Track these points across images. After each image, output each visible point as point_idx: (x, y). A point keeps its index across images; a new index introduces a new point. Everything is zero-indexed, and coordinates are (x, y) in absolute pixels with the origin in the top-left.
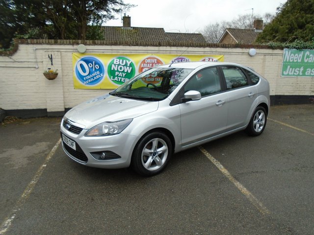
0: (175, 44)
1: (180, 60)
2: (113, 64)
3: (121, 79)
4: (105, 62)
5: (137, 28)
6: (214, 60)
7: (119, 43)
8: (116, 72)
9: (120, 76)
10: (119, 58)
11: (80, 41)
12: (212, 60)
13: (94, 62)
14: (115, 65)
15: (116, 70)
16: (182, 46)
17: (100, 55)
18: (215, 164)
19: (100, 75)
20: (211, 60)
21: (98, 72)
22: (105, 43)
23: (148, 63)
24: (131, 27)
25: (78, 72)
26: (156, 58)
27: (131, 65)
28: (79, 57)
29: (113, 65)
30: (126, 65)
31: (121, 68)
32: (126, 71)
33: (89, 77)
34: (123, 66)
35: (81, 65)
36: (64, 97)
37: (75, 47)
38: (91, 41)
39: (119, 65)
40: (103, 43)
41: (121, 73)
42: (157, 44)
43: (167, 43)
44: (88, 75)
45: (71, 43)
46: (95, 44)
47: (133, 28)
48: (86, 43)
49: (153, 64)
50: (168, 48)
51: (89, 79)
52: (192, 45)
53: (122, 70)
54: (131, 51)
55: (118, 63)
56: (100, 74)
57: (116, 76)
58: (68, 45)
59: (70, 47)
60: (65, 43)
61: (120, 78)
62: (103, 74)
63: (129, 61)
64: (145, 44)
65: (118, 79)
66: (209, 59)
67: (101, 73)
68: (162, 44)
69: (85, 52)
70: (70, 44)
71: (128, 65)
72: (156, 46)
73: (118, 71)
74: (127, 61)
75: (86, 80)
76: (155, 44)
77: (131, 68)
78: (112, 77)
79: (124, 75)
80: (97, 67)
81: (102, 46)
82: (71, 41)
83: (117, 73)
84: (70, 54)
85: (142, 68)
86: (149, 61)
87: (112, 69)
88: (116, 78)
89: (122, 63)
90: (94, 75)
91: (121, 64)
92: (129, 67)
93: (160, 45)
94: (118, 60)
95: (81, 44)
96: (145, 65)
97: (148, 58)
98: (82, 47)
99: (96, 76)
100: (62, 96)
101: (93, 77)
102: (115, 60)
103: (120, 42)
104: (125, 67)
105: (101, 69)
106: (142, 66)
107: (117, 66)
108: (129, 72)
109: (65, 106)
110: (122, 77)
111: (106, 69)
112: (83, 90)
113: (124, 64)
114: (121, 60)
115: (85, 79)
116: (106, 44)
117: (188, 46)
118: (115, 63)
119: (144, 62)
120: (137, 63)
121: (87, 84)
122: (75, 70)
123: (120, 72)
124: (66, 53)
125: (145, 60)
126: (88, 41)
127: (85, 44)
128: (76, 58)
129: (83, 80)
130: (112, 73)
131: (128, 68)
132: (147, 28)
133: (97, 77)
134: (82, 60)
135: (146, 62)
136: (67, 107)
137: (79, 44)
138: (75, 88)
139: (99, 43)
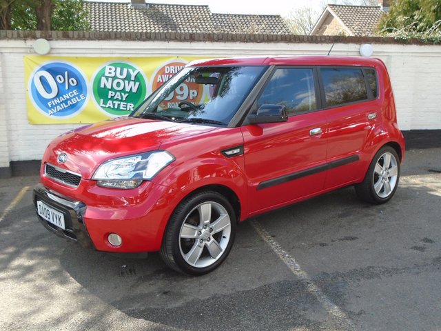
0: (220, 37)
2: (103, 75)
3: (119, 105)
4: (88, 73)
7: (113, 36)
8: (110, 92)
9: (117, 100)
10: (115, 65)
11: (38, 33)
13: (66, 73)
14: (107, 78)
15: (109, 86)
16: (233, 40)
17: (77, 60)
18: (286, 262)
19: (79, 98)
21: (75, 92)
22: (87, 36)
23: (169, 74)
24: (147, 4)
25: (37, 91)
27: (138, 78)
28: (37, 64)
29: (103, 79)
30: (128, 78)
31: (118, 84)
32: (128, 89)
33: (57, 101)
34: (123, 80)
35: (42, 79)
36: (9, 141)
37: (30, 43)
38: (60, 33)
39: (115, 78)
40: (84, 36)
41: (118, 93)
42: (188, 38)
43: (206, 37)
45: (22, 35)
46: (66, 37)
47: (150, 5)
48: (50, 36)
50: (208, 45)
51: (59, 104)
52: (252, 38)
53: (121, 88)
54: (138, 52)
55: (113, 75)
56: (78, 96)
57: (110, 99)
58: (15, 39)
59: (20, 43)
60: (10, 37)
61: (117, 103)
62: (85, 96)
63: (134, 70)
64: (163, 37)
65: (114, 104)
67: (80, 94)
68: (197, 38)
69: (49, 53)
70: (19, 38)
71: (133, 78)
72: (186, 41)
73: (112, 89)
74: (131, 71)
75: (53, 107)
76: (183, 38)
77: (137, 84)
78: (102, 100)
79: (124, 97)
81: (81, 41)
82: (21, 32)
83: (111, 94)
84: (19, 57)
86: (172, 69)
87: (102, 86)
89: (121, 74)
90: (66, 97)
91: (118, 75)
92: (135, 81)
93: (192, 39)
94: (113, 68)
95: (41, 37)
96: (165, 78)
97: (169, 65)
98: (42, 45)
99: (70, 99)
100: (5, 139)
101: (66, 102)
102: (108, 68)
103: (116, 35)
104: (126, 82)
105: (80, 87)
106: (159, 79)
107: (110, 80)
108: (134, 90)
109: (10, 156)
110: (121, 101)
111: (90, 85)
112: (47, 127)
113: (124, 76)
114: (119, 69)
115: (49, 104)
116: (89, 39)
117: (245, 40)
118: (107, 74)
119: (162, 72)
120: (149, 74)
121: (54, 114)
122: (29, 88)
123: (116, 91)
124: (12, 56)
125: (164, 68)
126: (54, 33)
127: (49, 38)
128: (32, 64)
130: (102, 93)
131: (132, 83)
133: (74, 101)
134: (44, 68)
135: (166, 72)
136: (15, 159)
137: (37, 38)
138: (29, 123)
139: (76, 36)
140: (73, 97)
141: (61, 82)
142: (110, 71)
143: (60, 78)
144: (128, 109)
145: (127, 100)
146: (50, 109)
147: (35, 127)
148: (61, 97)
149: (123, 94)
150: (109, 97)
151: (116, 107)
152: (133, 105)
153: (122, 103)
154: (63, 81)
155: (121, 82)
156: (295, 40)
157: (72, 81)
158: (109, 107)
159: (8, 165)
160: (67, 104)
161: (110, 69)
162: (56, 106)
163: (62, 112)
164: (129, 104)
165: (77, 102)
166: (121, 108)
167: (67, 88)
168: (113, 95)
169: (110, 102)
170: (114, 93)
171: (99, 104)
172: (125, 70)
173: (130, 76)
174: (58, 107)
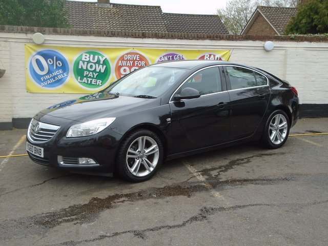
0: (164, 35)
1: (171, 56)
3: (91, 81)
4: (70, 58)
5: (120, 5)
6: (216, 58)
7: (88, 33)
9: (90, 77)
10: (89, 53)
11: (36, 29)
12: (214, 56)
13: (55, 57)
14: (84, 62)
15: (85, 68)
16: (173, 37)
17: (63, 48)
19: (64, 75)
20: (212, 56)
21: (61, 71)
22: (70, 32)
23: (127, 60)
24: (111, 4)
25: (34, 69)
26: (138, 54)
27: (105, 62)
28: (34, 50)
29: (81, 62)
30: (98, 62)
31: (91, 67)
32: (98, 70)
33: (47, 77)
34: (95, 63)
35: (38, 61)
36: (13, 104)
37: (29, 36)
38: (51, 29)
39: (89, 62)
40: (68, 32)
41: (91, 73)
42: (141, 35)
43: (154, 34)
44: (46, 74)
45: (24, 30)
46: (56, 32)
48: (44, 31)
49: (134, 61)
50: (155, 41)
51: (49, 79)
52: (186, 36)
53: (93, 69)
54: (105, 44)
55: (88, 60)
56: (63, 74)
57: (85, 77)
58: (19, 33)
59: (23, 36)
60: (16, 30)
61: (90, 79)
62: (68, 74)
63: (103, 57)
64: (123, 34)
65: (88, 80)
66: (210, 55)
67: (64, 72)
68: (147, 35)
69: (43, 43)
70: (22, 31)
71: (101, 63)
72: (139, 37)
73: (87, 70)
74: (100, 57)
76: (137, 35)
77: (105, 67)
78: (79, 77)
79: (95, 75)
80: (60, 64)
81: (66, 36)
82: (24, 27)
83: (85, 73)
84: (22, 45)
85: (120, 67)
86: (129, 57)
87: (80, 67)
88: (85, 80)
89: (93, 59)
90: (55, 74)
91: (91, 60)
92: (103, 65)
93: (144, 36)
94: (88, 55)
95: (38, 32)
96: (124, 63)
97: (127, 54)
98: (38, 37)
99: (57, 76)
100: (10, 102)
101: (54, 78)
103: (90, 31)
104: (97, 65)
105: (64, 67)
106: (120, 64)
107: (86, 63)
108: (102, 71)
109: (13, 114)
110: (93, 78)
111: (71, 66)
112: (40, 95)
113: (96, 61)
114: (92, 56)
115: (42, 79)
116: (72, 34)
117: (181, 38)
118: (83, 59)
119: (122, 58)
120: (113, 60)
121: (45, 86)
122: (28, 66)
123: (89, 71)
124: (17, 44)
125: (123, 56)
126: (47, 29)
127: (43, 33)
128: (31, 51)
129: (41, 80)
130: (79, 73)
131: (101, 66)
132: (135, 6)
133: (60, 77)
134: (40, 53)
135: (125, 59)
136: (16, 116)
137: (35, 32)
138: (27, 92)
139: (62, 32)
140: (59, 75)
141: (50, 64)
142: (86, 57)
143: (50, 61)
144: (98, 84)
145: (98, 77)
146: (43, 82)
147: (31, 95)
148: (50, 74)
149: (94, 73)
150: (85, 75)
151: (89, 83)
152: (101, 81)
153: (93, 80)
154: (52, 63)
155: (94, 65)
156: (217, 38)
157: (59, 63)
158: (84, 82)
159: (10, 121)
160: (54, 79)
161: (86, 56)
162: (47, 80)
163: (51, 85)
164: (98, 81)
165: (62, 78)
166: (93, 83)
167: (55, 68)
168: (87, 74)
169: (85, 78)
170: (88, 73)
171: (77, 80)
172: (96, 57)
173: (100, 61)
174: (48, 81)
